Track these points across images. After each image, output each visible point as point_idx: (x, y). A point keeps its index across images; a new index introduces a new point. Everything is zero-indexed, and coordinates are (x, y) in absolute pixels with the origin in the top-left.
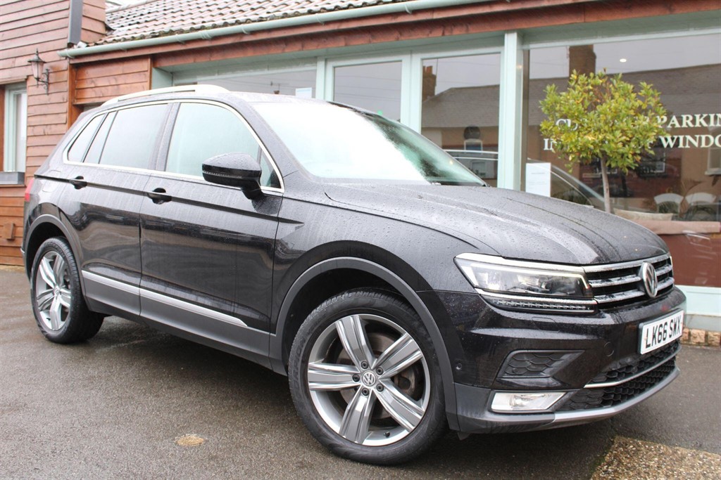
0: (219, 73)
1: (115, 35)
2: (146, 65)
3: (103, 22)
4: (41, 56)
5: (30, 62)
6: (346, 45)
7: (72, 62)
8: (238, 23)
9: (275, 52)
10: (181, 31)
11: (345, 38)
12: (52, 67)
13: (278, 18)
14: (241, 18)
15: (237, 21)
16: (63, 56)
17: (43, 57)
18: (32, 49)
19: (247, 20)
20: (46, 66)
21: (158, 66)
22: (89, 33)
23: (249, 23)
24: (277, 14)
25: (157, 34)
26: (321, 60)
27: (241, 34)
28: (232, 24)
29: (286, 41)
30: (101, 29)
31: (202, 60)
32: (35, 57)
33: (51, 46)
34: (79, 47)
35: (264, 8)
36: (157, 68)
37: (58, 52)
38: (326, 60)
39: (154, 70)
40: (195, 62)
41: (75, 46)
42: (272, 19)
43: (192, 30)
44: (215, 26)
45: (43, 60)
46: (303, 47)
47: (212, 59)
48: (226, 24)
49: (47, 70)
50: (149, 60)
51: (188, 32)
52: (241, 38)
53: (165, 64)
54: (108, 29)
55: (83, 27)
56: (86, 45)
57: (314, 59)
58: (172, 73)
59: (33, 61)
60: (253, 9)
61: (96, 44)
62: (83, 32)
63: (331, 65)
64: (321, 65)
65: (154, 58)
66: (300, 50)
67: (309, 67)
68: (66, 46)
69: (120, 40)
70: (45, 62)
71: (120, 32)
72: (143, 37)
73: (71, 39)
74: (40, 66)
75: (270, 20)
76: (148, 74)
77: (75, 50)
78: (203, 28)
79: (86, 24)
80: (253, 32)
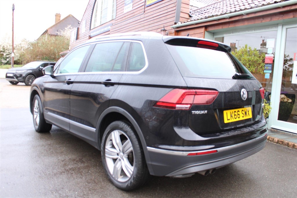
0: (233, 33)
1: (192, 19)
2: (203, 30)
3: (188, 14)
4: (165, 28)
5: (161, 30)
6: (294, 17)
7: (176, 30)
8: (241, 10)
9: (258, 22)
10: (217, 15)
11: (293, 14)
12: (169, 32)
13: (260, 6)
14: (243, 8)
15: (240, 10)
16: (173, 28)
17: (166, 28)
18: (162, 26)
19: (245, 8)
20: (167, 32)
21: (207, 30)
22: (183, 18)
23: (246, 10)
24: (259, 5)
25: (207, 17)
26: (280, 25)
27: (242, 15)
28: (239, 11)
29: (263, 17)
30: (187, 16)
31: (225, 27)
32: (163, 29)
33: (169, 24)
34: (179, 24)
35: (254, 3)
36: (207, 31)
37: (171, 26)
38: (283, 26)
39: (206, 32)
40: (222, 28)
41: (177, 24)
42: (256, 7)
43: (221, 14)
44: (231, 12)
45: (166, 29)
46: (271, 19)
47: (230, 27)
48: (236, 11)
49: (167, 33)
50: (204, 28)
51: (219, 15)
52: (242, 17)
53: (210, 29)
54: (190, 16)
55: (181, 16)
56: (181, 23)
57: (276, 25)
58: (213, 33)
59: (162, 30)
60: (249, 4)
61: (184, 22)
62: (180, 18)
63: (285, 28)
64: (280, 28)
65: (206, 27)
66: (269, 21)
67: (274, 29)
68: (174, 23)
69: (193, 21)
70: (166, 30)
71: (194, 17)
72: (202, 19)
73: (176, 21)
74: (164, 32)
75: (256, 8)
76: (203, 34)
77: (177, 25)
78: (226, 13)
79: (182, 15)
80: (248, 14)
